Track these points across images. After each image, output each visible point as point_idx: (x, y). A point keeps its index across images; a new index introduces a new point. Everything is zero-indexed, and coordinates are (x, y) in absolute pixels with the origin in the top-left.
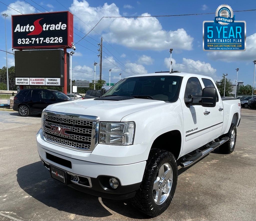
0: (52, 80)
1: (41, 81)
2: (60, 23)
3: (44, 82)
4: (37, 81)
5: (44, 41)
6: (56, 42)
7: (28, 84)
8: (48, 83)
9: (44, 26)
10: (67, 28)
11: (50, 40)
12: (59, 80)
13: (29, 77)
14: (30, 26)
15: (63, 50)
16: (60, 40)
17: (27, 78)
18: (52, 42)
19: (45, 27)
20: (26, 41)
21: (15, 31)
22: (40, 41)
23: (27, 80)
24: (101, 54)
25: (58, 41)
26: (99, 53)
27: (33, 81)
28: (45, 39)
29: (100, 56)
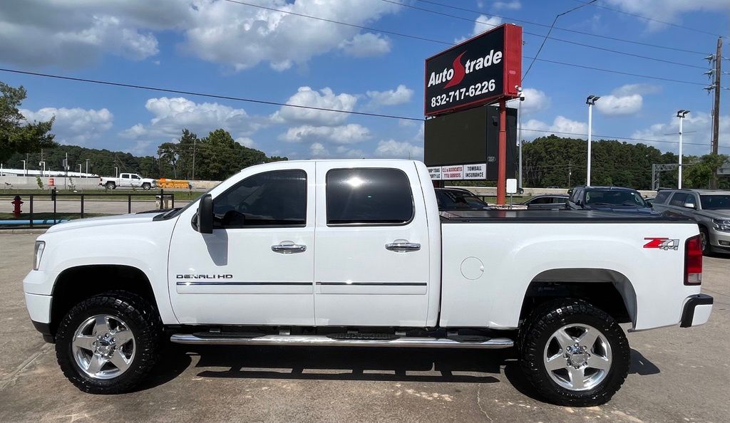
0: (473, 169)
1: (458, 172)
2: (492, 51)
3: (461, 172)
4: (451, 173)
5: (467, 94)
6: (485, 91)
7: (440, 179)
8: (467, 175)
9: (468, 64)
10: (502, 58)
11: (476, 89)
12: (483, 167)
13: (442, 165)
14: (448, 71)
15: (498, 105)
16: (491, 85)
17: (437, 168)
18: (478, 93)
19: (469, 66)
20: (442, 100)
21: (429, 86)
22: (460, 93)
23: (438, 171)
24: (718, 83)
25: (488, 88)
26: (710, 82)
27: (447, 173)
28: (467, 91)
29: (714, 90)
